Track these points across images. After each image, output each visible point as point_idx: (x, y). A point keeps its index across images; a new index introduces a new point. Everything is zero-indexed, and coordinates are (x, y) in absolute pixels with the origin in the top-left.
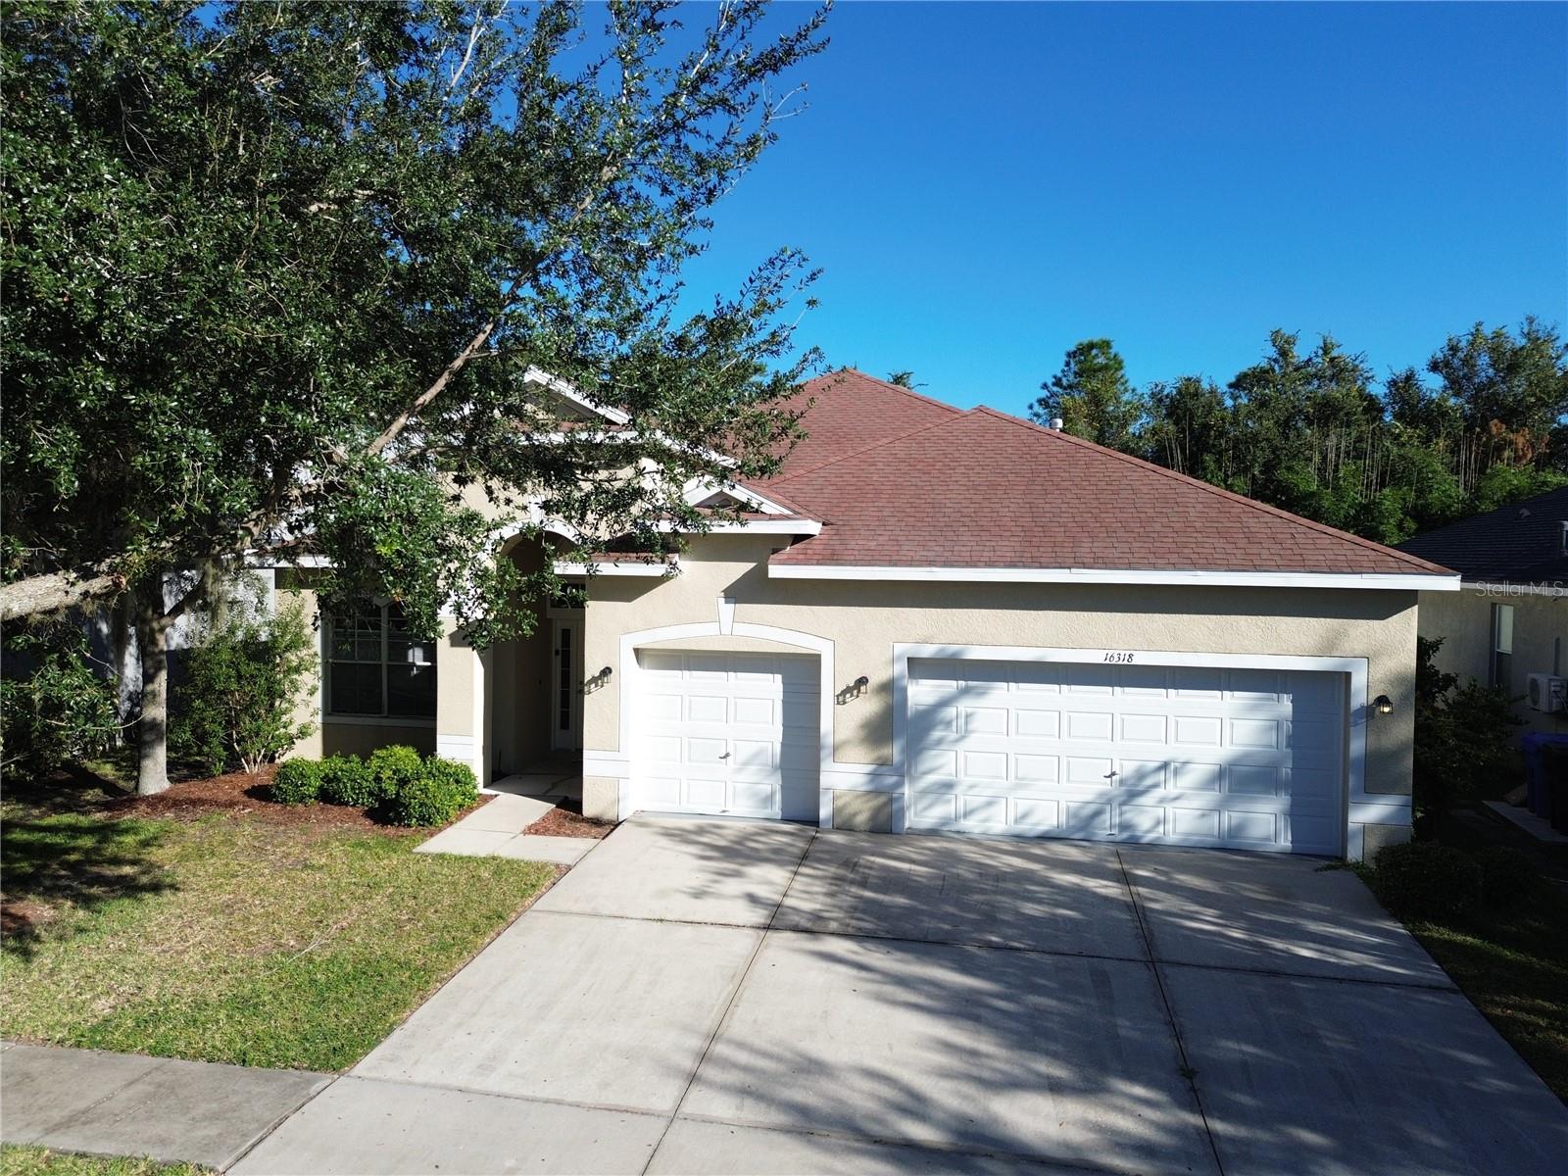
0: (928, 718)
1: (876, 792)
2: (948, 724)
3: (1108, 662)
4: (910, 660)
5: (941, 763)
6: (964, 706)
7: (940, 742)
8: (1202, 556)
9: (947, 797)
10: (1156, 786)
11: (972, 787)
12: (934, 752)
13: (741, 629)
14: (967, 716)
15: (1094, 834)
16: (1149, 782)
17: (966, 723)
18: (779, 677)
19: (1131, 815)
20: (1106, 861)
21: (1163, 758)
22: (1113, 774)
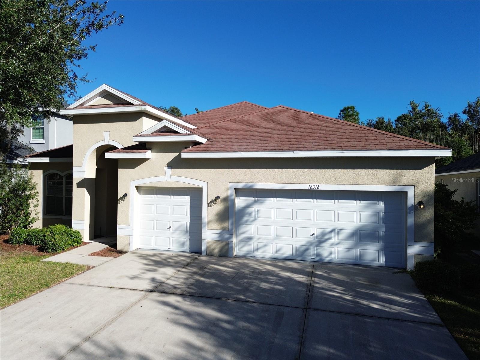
0: (242, 212)
1: (221, 241)
2: (250, 214)
3: (310, 189)
4: (235, 189)
5: (248, 230)
6: (256, 207)
7: (247, 221)
8: (346, 146)
9: (249, 243)
10: (329, 239)
11: (259, 239)
12: (244, 225)
13: (174, 178)
14: (258, 211)
15: (305, 258)
16: (326, 237)
17: (257, 214)
18: (189, 197)
19: (320, 251)
20: (307, 268)
21: (332, 228)
22: (314, 234)
